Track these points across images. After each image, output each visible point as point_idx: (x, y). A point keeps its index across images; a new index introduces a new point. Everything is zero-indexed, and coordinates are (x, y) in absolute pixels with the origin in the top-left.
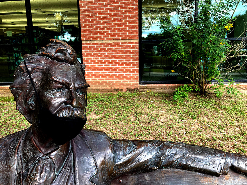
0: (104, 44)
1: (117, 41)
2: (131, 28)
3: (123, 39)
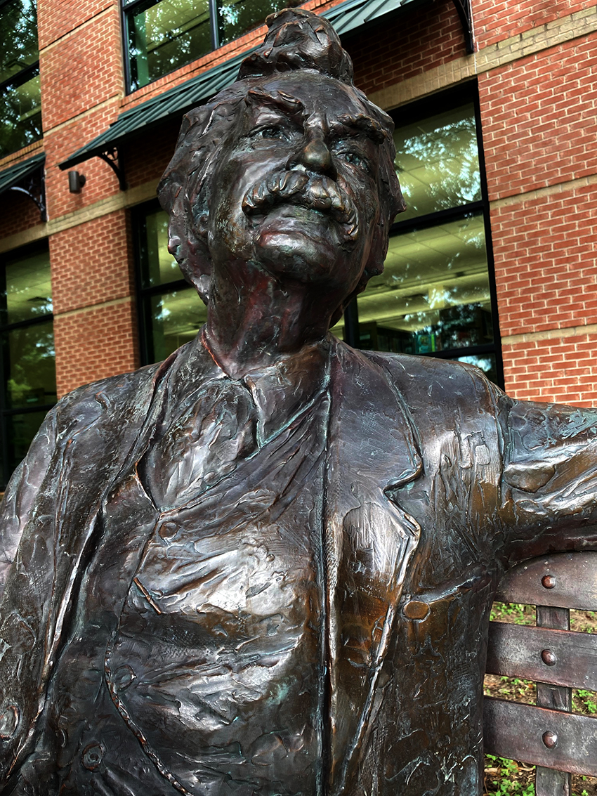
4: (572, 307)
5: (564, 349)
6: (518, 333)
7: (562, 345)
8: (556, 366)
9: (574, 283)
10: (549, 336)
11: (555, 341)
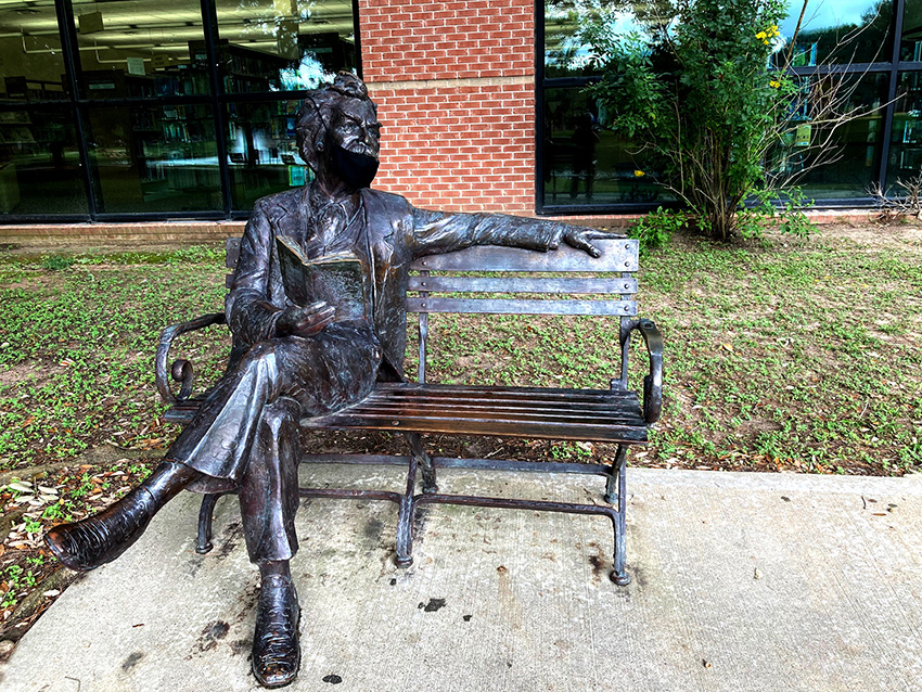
0: (431, 91)
1: (468, 83)
2: (513, 42)
3: (486, 76)
4: (425, 62)
5: (417, 100)
6: (379, 81)
7: (415, 95)
8: (410, 115)
9: (428, 39)
10: (405, 86)
11: (410, 92)
